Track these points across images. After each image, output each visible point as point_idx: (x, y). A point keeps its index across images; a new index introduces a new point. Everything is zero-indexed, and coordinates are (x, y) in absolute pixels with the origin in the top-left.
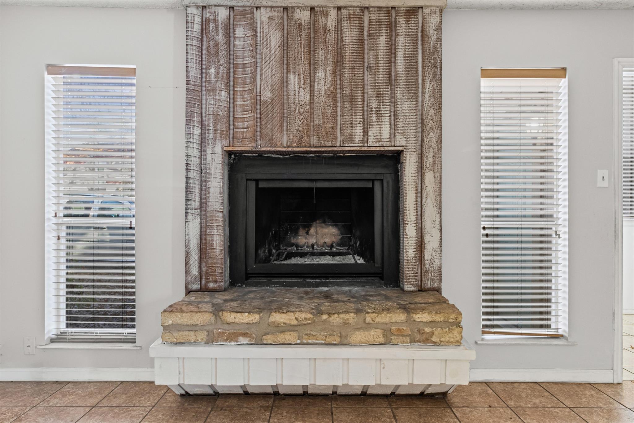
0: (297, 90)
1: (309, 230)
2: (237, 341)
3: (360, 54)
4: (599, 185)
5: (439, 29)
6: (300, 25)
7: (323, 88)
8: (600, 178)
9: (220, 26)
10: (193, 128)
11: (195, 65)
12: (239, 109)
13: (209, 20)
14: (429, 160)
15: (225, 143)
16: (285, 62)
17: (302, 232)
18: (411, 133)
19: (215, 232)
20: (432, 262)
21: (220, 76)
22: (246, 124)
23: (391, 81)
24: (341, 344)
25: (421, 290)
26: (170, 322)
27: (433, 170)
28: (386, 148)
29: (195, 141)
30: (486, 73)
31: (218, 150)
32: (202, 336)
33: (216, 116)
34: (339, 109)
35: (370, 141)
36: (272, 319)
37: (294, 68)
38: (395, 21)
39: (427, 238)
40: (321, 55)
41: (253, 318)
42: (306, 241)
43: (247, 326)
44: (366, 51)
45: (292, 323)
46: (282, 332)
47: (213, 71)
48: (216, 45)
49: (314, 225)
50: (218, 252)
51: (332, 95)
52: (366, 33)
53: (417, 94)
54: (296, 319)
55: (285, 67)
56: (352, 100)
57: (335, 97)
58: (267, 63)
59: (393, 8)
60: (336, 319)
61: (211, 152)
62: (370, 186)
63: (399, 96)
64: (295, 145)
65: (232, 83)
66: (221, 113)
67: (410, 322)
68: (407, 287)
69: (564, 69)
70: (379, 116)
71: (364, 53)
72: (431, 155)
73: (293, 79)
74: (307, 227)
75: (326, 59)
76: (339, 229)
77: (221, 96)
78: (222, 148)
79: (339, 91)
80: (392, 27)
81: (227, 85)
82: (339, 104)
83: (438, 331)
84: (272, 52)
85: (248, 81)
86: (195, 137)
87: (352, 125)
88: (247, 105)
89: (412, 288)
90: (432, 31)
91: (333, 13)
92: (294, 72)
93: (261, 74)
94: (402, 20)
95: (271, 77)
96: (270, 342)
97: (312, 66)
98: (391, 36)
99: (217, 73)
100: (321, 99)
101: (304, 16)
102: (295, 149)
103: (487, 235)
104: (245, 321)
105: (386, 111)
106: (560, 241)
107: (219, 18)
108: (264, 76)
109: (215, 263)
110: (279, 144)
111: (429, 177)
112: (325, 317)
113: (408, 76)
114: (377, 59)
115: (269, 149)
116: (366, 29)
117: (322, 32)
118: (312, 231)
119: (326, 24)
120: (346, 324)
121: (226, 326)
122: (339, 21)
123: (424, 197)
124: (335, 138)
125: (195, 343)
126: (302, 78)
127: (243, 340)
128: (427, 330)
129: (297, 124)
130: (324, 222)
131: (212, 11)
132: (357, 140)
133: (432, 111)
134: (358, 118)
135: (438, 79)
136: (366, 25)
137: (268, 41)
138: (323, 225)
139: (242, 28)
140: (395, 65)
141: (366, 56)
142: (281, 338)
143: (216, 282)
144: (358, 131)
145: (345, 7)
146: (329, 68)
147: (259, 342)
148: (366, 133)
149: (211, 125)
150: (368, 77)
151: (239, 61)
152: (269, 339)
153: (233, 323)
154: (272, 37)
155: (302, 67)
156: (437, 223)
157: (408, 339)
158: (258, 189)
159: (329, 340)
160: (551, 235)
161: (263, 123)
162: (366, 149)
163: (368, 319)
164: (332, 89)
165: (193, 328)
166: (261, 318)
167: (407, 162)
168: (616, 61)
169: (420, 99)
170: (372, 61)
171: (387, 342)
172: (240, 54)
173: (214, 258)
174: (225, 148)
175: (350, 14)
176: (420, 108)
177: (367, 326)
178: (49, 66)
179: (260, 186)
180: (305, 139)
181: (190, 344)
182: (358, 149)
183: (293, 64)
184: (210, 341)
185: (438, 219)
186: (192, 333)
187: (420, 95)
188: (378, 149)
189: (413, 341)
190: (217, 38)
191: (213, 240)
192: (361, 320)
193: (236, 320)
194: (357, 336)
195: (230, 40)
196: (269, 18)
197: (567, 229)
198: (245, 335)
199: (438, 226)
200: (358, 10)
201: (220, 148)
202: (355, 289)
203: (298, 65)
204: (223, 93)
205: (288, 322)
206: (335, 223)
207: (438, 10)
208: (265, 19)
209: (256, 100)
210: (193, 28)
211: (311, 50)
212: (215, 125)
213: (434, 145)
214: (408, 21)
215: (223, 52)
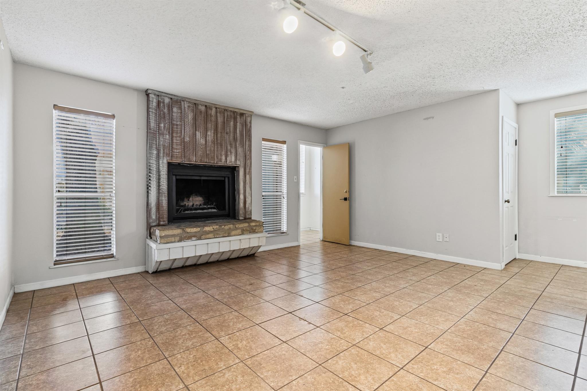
0: (200, 138)
1: (189, 199)
2: (191, 239)
3: (224, 128)
4: (295, 181)
5: (250, 123)
6: (201, 112)
7: (210, 139)
8: (295, 179)
9: (166, 105)
10: (153, 151)
11: (154, 121)
12: (175, 144)
13: (160, 101)
14: (247, 170)
15: (168, 158)
16: (195, 126)
17: (186, 200)
18: (242, 160)
19: (164, 198)
20: (248, 208)
21: (166, 128)
22: (178, 151)
23: (235, 139)
24: (228, 236)
25: (245, 219)
26: (164, 235)
27: (249, 174)
28: (233, 165)
29: (154, 156)
30: (264, 140)
31: (165, 161)
32: (177, 238)
33: (164, 146)
34: (216, 148)
35: (228, 162)
36: (204, 229)
37: (198, 129)
38: (236, 117)
39: (247, 199)
40: (209, 125)
41: (197, 230)
42: (188, 204)
43: (195, 233)
44: (226, 127)
45: (212, 230)
46: (208, 234)
47: (162, 125)
48: (164, 114)
49: (192, 196)
50: (165, 208)
51: (213, 142)
52: (226, 119)
53: (243, 145)
54: (213, 228)
55: (194, 128)
56: (221, 145)
57: (214, 143)
58: (187, 125)
59: (236, 112)
60: (227, 227)
61: (161, 162)
62: (223, 179)
63: (238, 145)
64: (199, 161)
65: (171, 132)
66: (166, 145)
67: (249, 226)
68: (241, 218)
69: (285, 142)
70: (231, 152)
71: (225, 127)
72: (248, 169)
73: (198, 134)
74: (188, 197)
75: (211, 127)
76: (203, 198)
77: (166, 137)
78: (167, 161)
79: (216, 141)
80: (235, 119)
81: (169, 133)
82: (216, 146)
83: (257, 228)
84: (189, 121)
85: (179, 132)
86: (154, 155)
87: (221, 155)
88: (178, 143)
89: (242, 218)
90: (248, 123)
91: (214, 110)
92: (198, 131)
93: (184, 130)
94: (238, 117)
95: (189, 132)
96: (204, 238)
97: (206, 130)
98: (235, 122)
99: (165, 127)
100: (210, 143)
101: (203, 108)
102: (199, 163)
103: (264, 199)
104: (194, 231)
105: (233, 150)
106: (284, 200)
107: (165, 102)
108: (186, 131)
109: (164, 213)
110: (192, 161)
111: (248, 176)
112: (223, 227)
113: (241, 138)
114: (230, 130)
115: (188, 162)
116: (226, 118)
117: (209, 116)
118: (191, 199)
119: (211, 113)
120: (230, 228)
121: (187, 234)
122: (216, 113)
123: (246, 184)
124: (214, 160)
125: (174, 242)
126: (202, 134)
127: (194, 239)
128: (254, 228)
129: (200, 153)
130: (196, 195)
131: (162, 98)
132: (223, 161)
133: (248, 152)
134: (223, 153)
135: (250, 141)
136: (226, 116)
137: (188, 116)
138: (196, 196)
139: (176, 108)
140: (236, 134)
141: (226, 128)
142: (208, 236)
143: (164, 221)
144: (223, 158)
145: (218, 108)
146: (212, 131)
147: (200, 239)
148: (226, 159)
149: (162, 150)
150: (227, 137)
151: (175, 123)
152: (203, 237)
153: (190, 232)
154: (189, 115)
155: (202, 129)
156: (250, 194)
157: (248, 232)
158: (177, 180)
159: (224, 235)
160: (281, 198)
161: (185, 151)
162: (226, 165)
163: (237, 227)
164: (213, 140)
165: (174, 236)
166: (200, 229)
167: (240, 171)
168: (299, 141)
169: (244, 147)
170: (228, 131)
171: (243, 234)
172: (175, 120)
173: (163, 211)
174: (168, 161)
175: (220, 111)
176: (244, 151)
177: (236, 229)
178: (54, 105)
179: (177, 178)
180: (203, 159)
181: (172, 242)
182: (223, 165)
183: (198, 127)
184: (180, 241)
185: (250, 192)
186: (173, 238)
187: (244, 146)
188: (231, 165)
189: (250, 233)
190: (164, 110)
191: (162, 202)
192: (234, 227)
193: (191, 231)
194: (233, 233)
195: (170, 113)
196: (188, 106)
197: (286, 196)
198: (194, 236)
199: (250, 195)
200: (223, 110)
201: (166, 161)
202: (221, 221)
203: (200, 128)
204: (167, 136)
205: (210, 230)
206: (201, 196)
207: (250, 116)
208: (186, 106)
209: (183, 142)
210: (153, 104)
211: (206, 123)
212: (164, 150)
213: (249, 165)
214: (240, 118)
215: (167, 117)
